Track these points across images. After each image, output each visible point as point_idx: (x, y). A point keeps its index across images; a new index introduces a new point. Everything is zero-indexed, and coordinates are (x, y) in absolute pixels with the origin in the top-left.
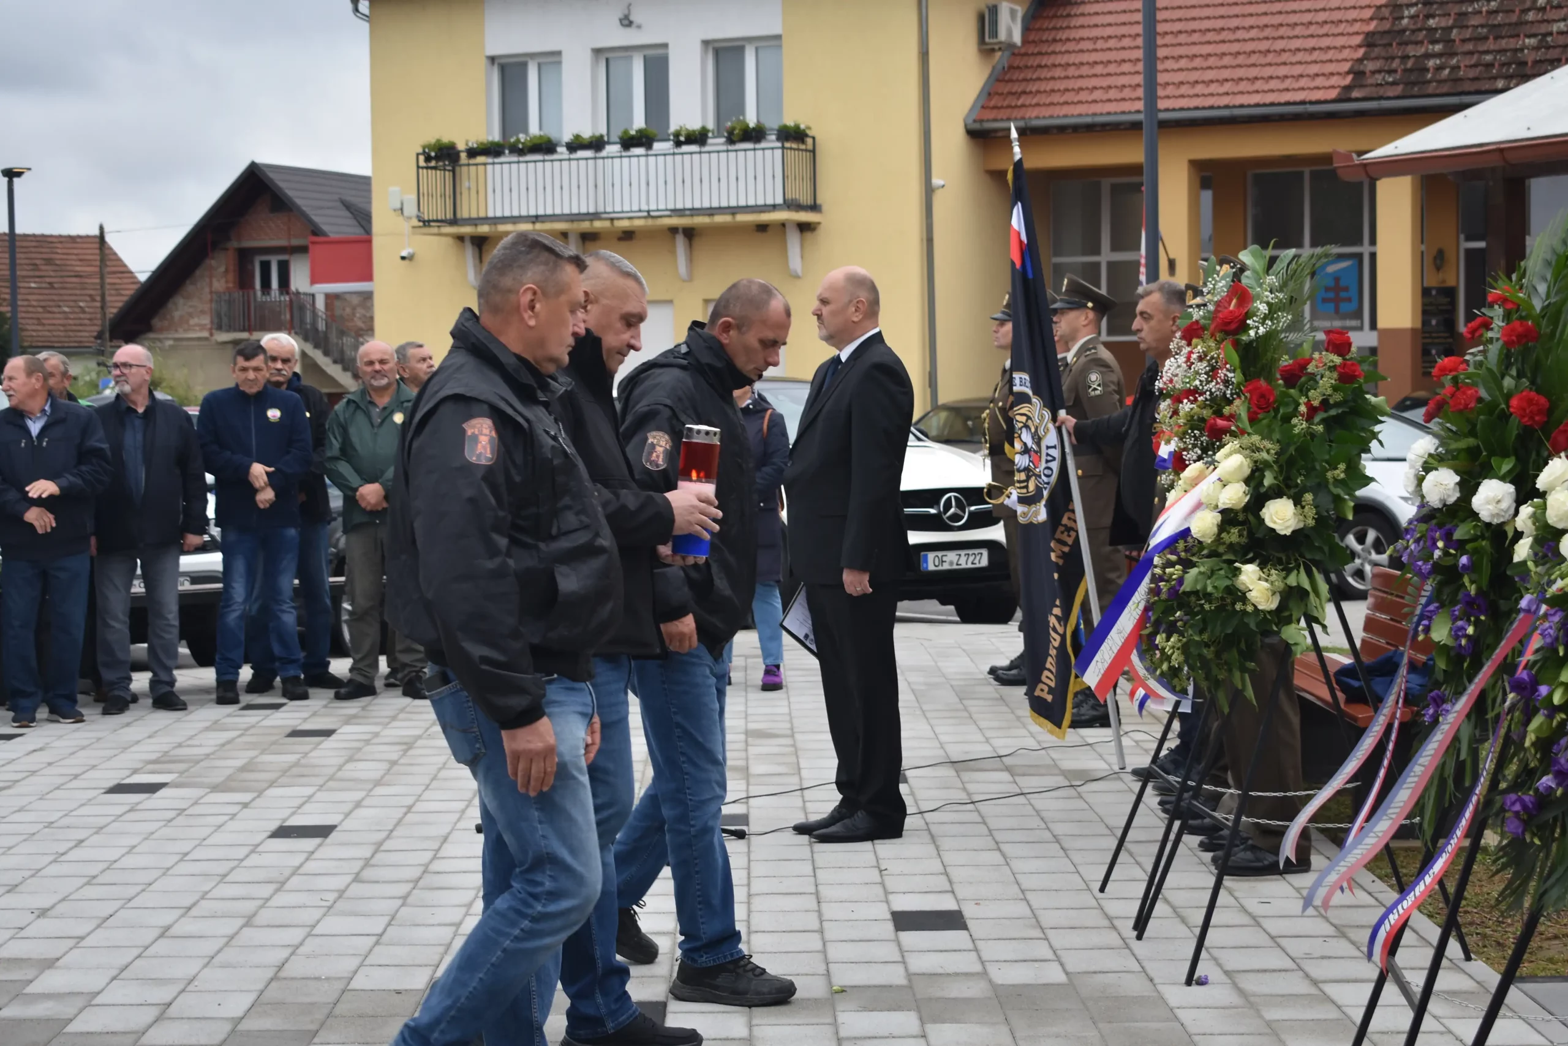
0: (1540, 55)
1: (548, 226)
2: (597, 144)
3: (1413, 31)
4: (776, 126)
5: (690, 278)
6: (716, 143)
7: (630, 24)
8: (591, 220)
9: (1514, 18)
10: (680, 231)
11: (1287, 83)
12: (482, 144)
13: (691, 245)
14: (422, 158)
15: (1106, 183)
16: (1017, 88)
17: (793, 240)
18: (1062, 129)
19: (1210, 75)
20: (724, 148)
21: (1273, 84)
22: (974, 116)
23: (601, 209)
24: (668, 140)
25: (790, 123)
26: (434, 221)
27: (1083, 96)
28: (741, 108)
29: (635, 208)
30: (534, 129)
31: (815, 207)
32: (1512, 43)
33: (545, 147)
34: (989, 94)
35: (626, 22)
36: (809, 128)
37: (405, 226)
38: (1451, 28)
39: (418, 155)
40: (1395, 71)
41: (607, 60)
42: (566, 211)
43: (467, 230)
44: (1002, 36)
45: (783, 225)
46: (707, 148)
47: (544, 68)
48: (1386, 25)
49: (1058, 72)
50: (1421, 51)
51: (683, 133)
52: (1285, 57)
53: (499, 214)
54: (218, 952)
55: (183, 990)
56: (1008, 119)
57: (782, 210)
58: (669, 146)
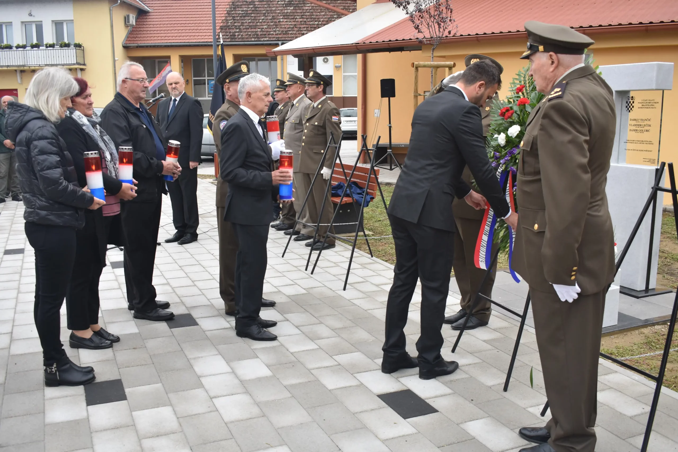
0: (261, 33)
1: (11, 68)
2: (24, 47)
3: (231, 26)
4: (73, 43)
6: (57, 47)
7: (31, 15)
8: (24, 67)
9: (254, 24)
11: (202, 37)
15: (157, 60)
16: (135, 36)
17: (79, 73)
18: (147, 46)
19: (183, 34)
20: (60, 49)
21: (199, 37)
22: (124, 43)
23: (26, 64)
24: (43, 46)
25: (77, 43)
27: (152, 38)
28: (63, 39)
30: (5, 42)
31: (84, 65)
32: (255, 30)
33: (9, 47)
34: (128, 37)
35: (30, 15)
36: (82, 44)
38: (240, 26)
40: (228, 35)
41: (25, 25)
42: (16, 64)
44: (131, 23)
45: (76, 69)
46: (55, 49)
47: (7, 26)
48: (225, 24)
49: (145, 32)
50: (234, 31)
51: (48, 44)
52: (201, 31)
54: (16, 306)
55: (13, 326)
56: (133, 44)
57: (76, 65)
58: (44, 48)
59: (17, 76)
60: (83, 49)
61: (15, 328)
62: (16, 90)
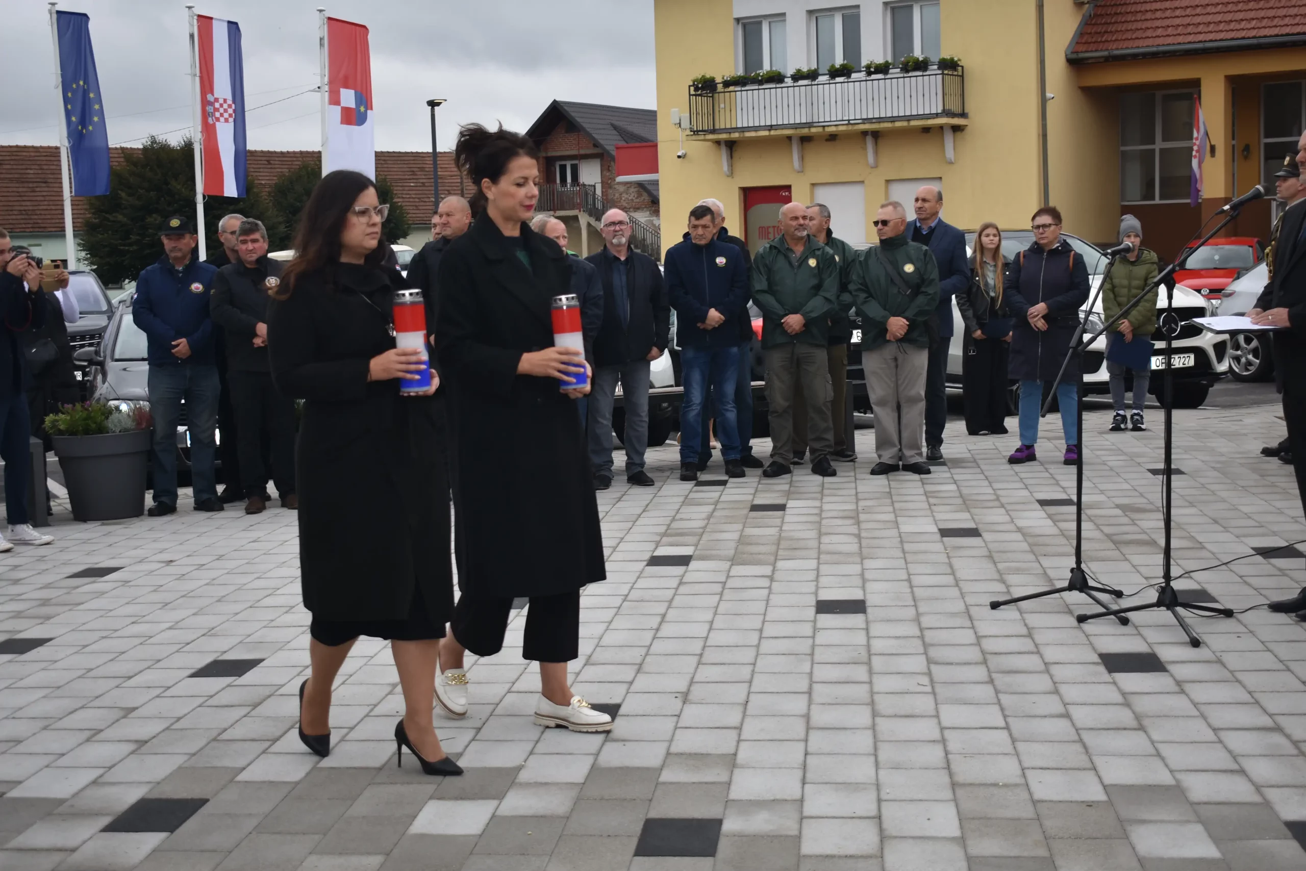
1: (779, 132)
2: (812, 75)
4: (938, 60)
5: (876, 166)
6: (895, 72)
8: (809, 127)
10: (870, 133)
12: (733, 77)
13: (876, 143)
14: (692, 88)
15: (1159, 95)
16: (1099, 29)
17: (949, 138)
18: (1135, 57)
19: (1240, 16)
20: (902, 75)
22: (1071, 50)
23: (816, 120)
24: (860, 71)
25: (946, 54)
26: (700, 131)
27: (1149, 33)
28: (911, 49)
29: (840, 118)
30: (766, 67)
31: (963, 115)
33: (776, 78)
34: (1081, 34)
36: (959, 60)
37: (680, 135)
39: (690, 86)
41: (817, 18)
42: (792, 122)
43: (724, 136)
45: (941, 128)
46: (889, 76)
47: (773, 25)
49: (1129, 18)
51: (873, 66)
53: (745, 125)
54: (876, 749)
55: (879, 801)
56: (1096, 51)
57: (941, 117)
58: (862, 75)
59: (791, 152)
60: (960, 73)
61: (884, 804)
62: (788, 188)
